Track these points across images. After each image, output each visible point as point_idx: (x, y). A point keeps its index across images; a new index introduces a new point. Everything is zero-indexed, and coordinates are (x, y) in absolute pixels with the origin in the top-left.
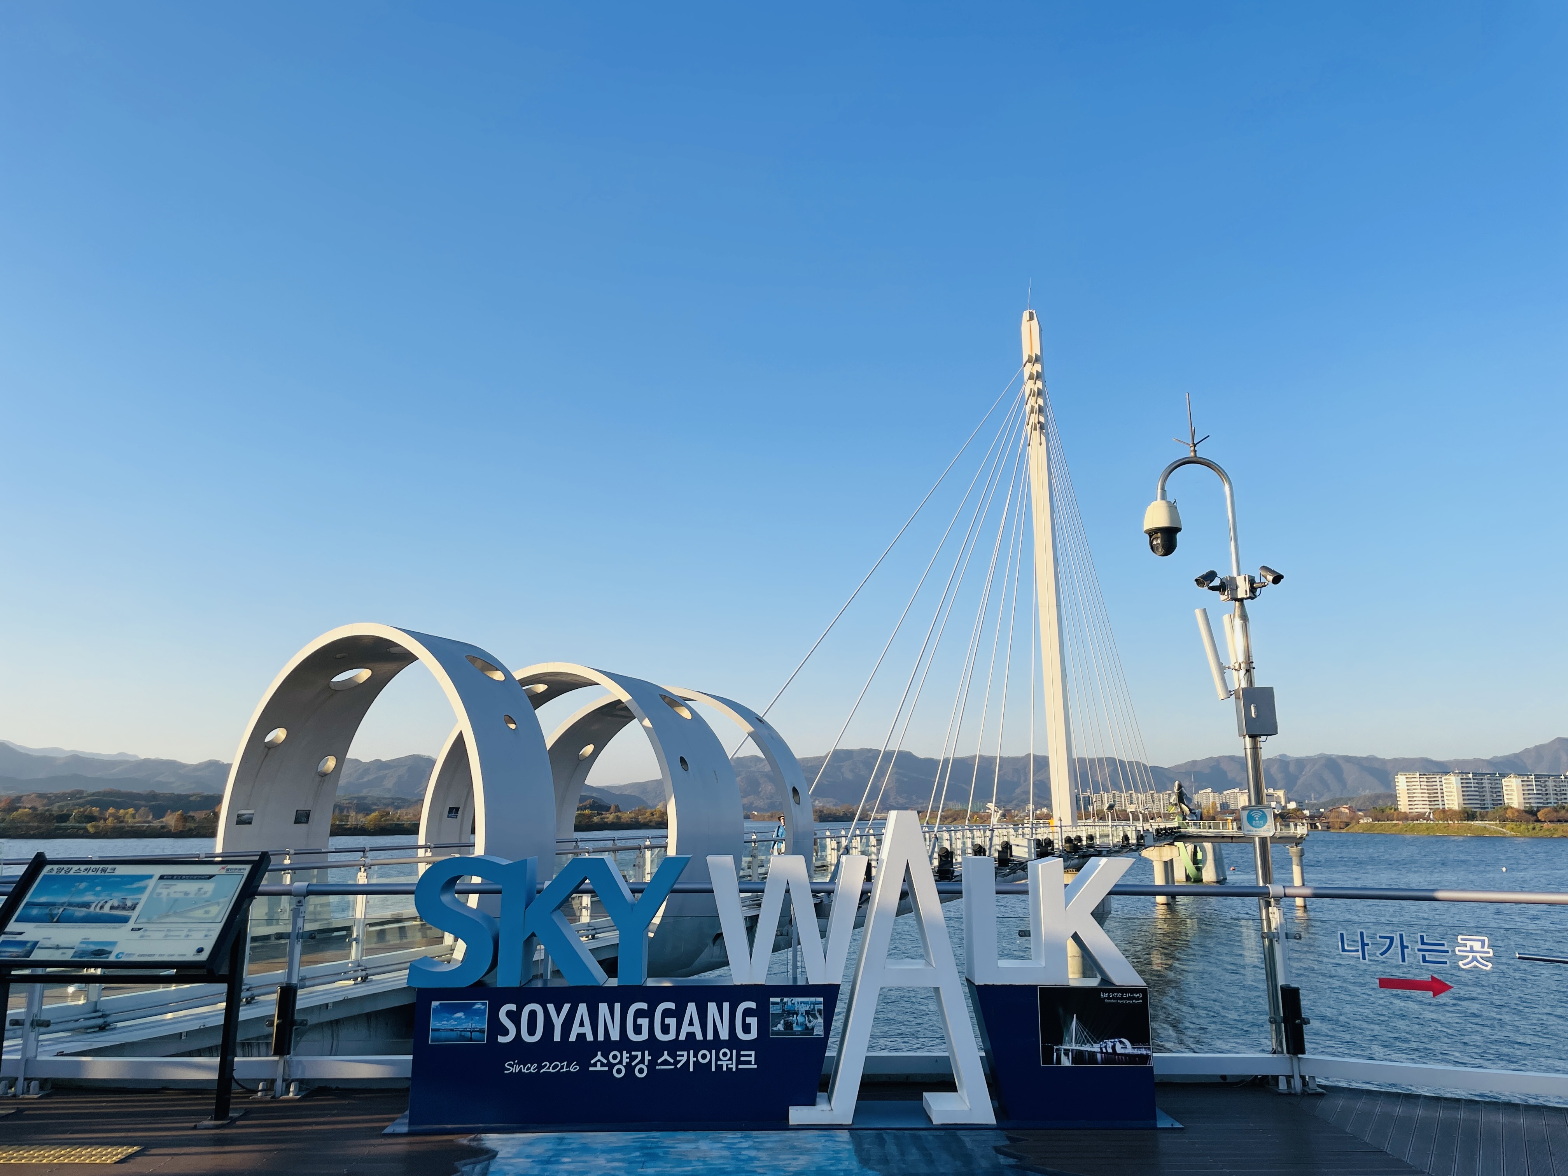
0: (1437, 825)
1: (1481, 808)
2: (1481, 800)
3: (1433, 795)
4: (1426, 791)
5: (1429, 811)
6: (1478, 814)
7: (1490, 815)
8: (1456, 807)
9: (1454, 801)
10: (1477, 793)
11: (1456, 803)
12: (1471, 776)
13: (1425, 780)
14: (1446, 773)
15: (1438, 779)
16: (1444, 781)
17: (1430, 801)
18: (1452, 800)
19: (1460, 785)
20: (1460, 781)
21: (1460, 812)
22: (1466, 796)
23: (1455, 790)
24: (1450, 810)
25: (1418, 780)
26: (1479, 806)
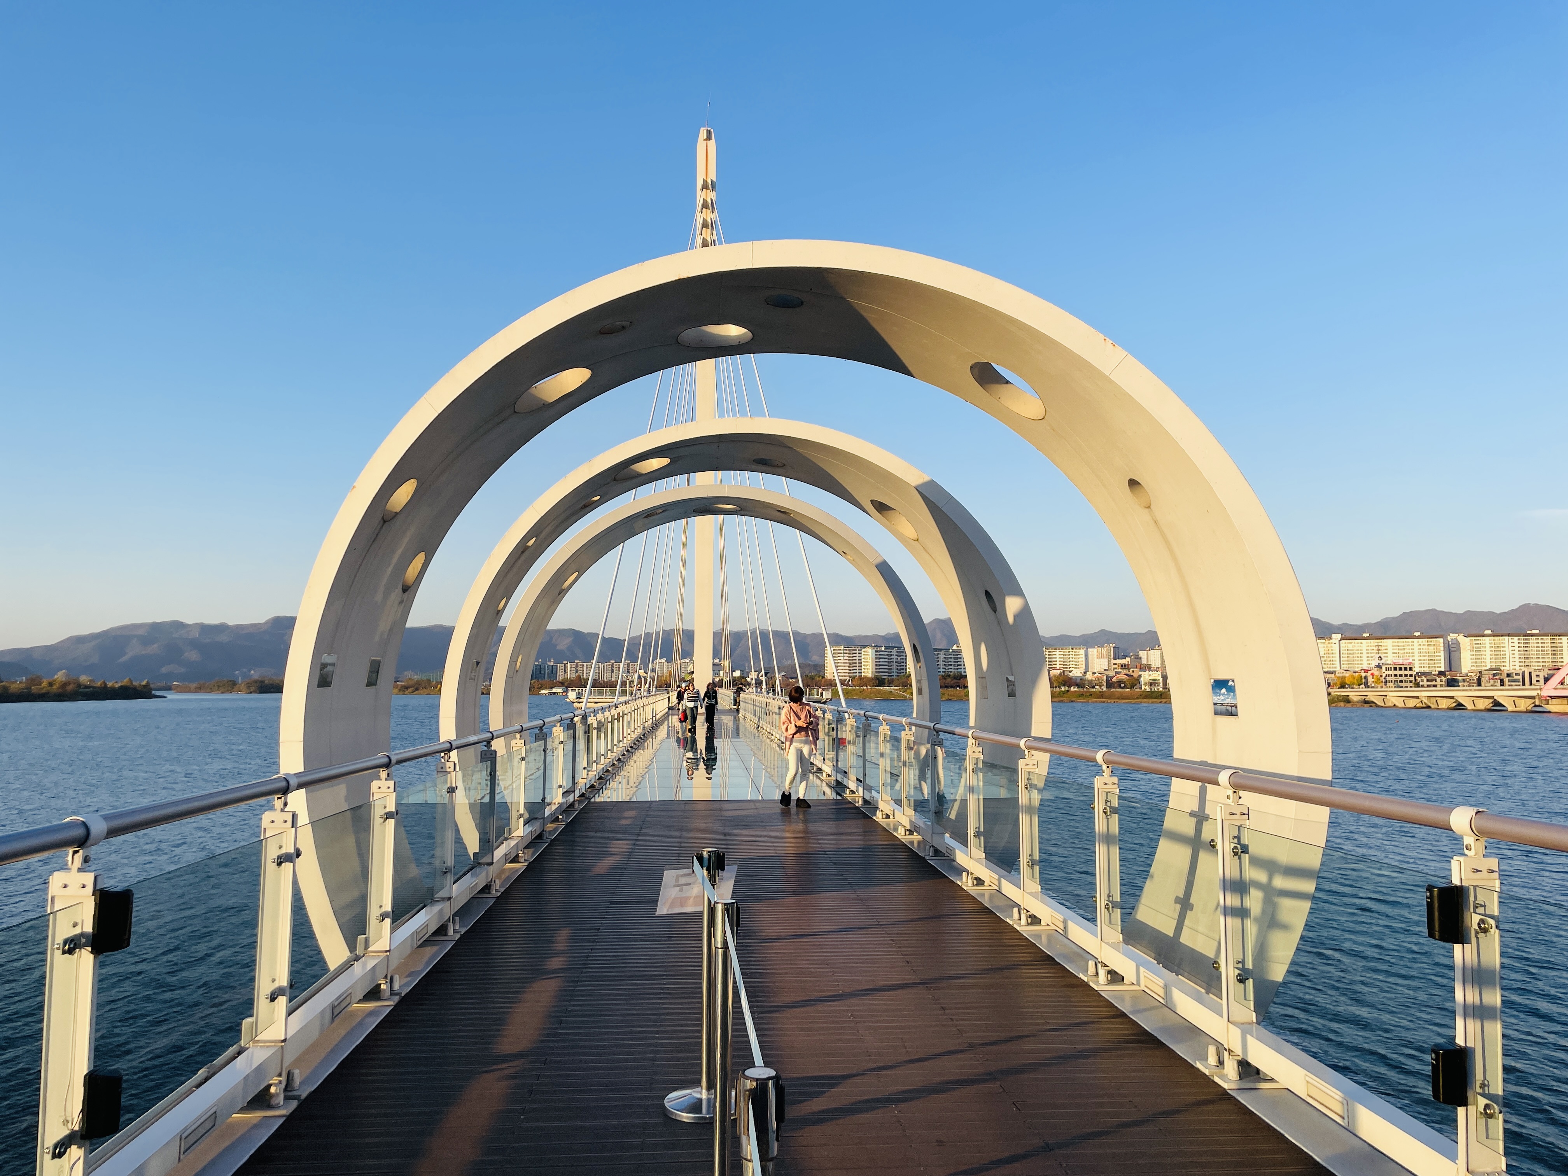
0: (854, 690)
1: (889, 676)
2: (889, 669)
3: (854, 664)
4: (847, 661)
5: (848, 678)
6: (886, 681)
7: (896, 682)
8: (870, 675)
9: (868, 670)
10: (886, 664)
11: (870, 672)
12: (883, 649)
13: (848, 652)
14: (865, 646)
15: (857, 652)
16: (863, 653)
17: (850, 670)
18: (868, 669)
19: (875, 657)
20: (875, 653)
21: (873, 679)
22: (878, 666)
23: (870, 661)
24: (866, 677)
25: (842, 651)
26: (886, 674)
